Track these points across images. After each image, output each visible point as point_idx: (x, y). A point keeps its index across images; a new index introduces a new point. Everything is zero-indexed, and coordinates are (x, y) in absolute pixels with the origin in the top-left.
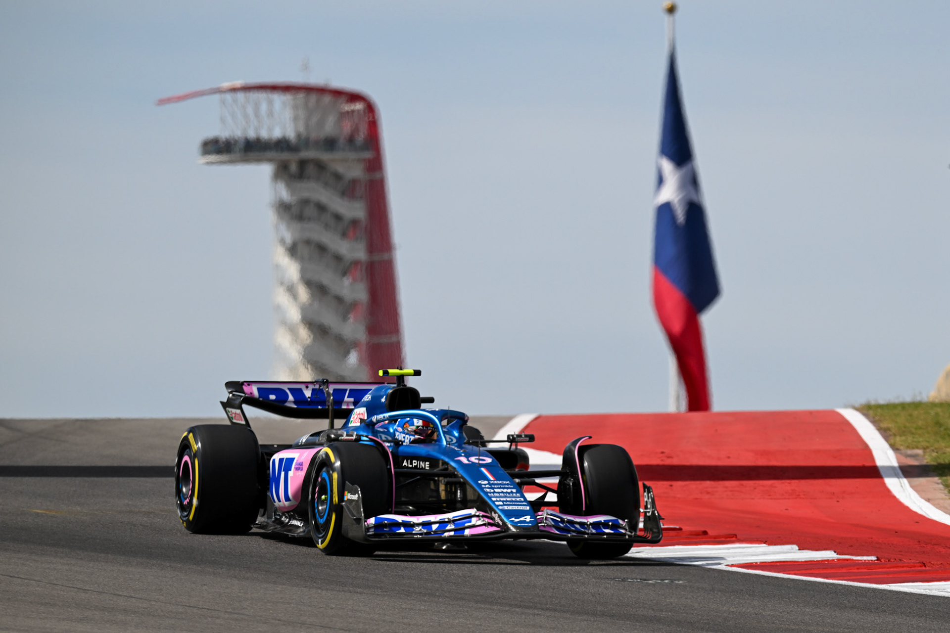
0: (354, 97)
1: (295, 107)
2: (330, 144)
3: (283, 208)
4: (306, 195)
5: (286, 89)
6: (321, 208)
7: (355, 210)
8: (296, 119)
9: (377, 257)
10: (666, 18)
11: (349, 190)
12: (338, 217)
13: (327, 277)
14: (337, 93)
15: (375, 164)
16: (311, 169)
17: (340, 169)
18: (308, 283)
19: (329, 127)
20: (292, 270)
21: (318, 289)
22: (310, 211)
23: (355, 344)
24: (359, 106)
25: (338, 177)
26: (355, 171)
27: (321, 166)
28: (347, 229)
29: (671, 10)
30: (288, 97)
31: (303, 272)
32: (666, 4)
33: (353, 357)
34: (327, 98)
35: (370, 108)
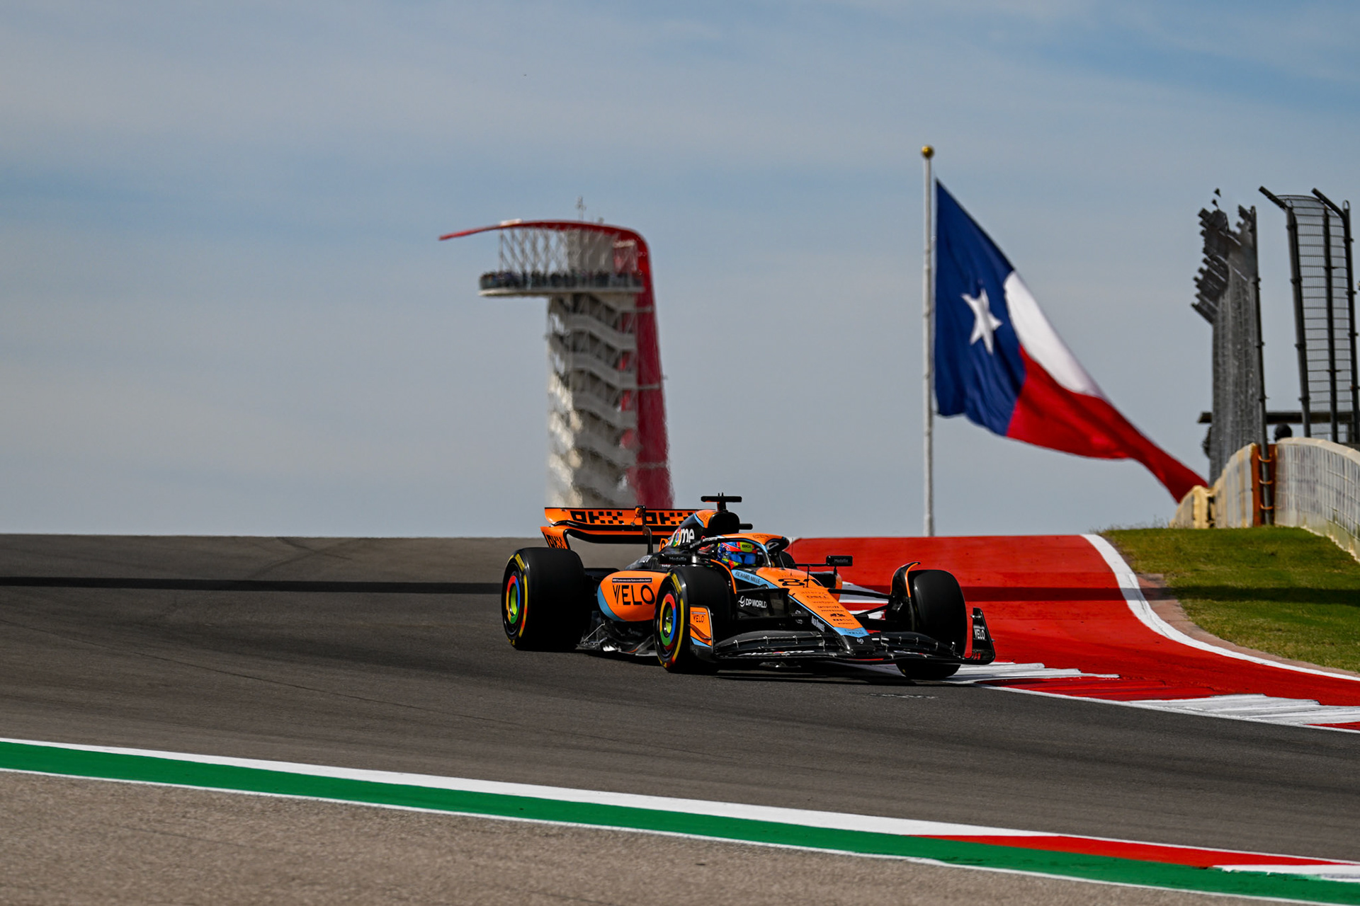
0: (626, 234)
1: (570, 243)
2: (602, 279)
3: (557, 340)
4: (579, 327)
5: (561, 226)
6: (594, 339)
7: (626, 343)
8: (570, 254)
9: (647, 387)
10: (924, 162)
11: (620, 323)
12: (610, 349)
13: (597, 406)
14: (610, 231)
15: (646, 298)
16: (585, 303)
17: (612, 303)
18: (580, 412)
19: (602, 263)
20: (565, 399)
21: (590, 418)
22: (584, 342)
23: (626, 471)
24: (631, 243)
25: (610, 310)
26: (629, 306)
27: (594, 300)
28: (619, 360)
29: (929, 154)
30: (563, 234)
31: (576, 401)
32: (924, 149)
33: (624, 483)
34: (600, 235)
35: (641, 246)
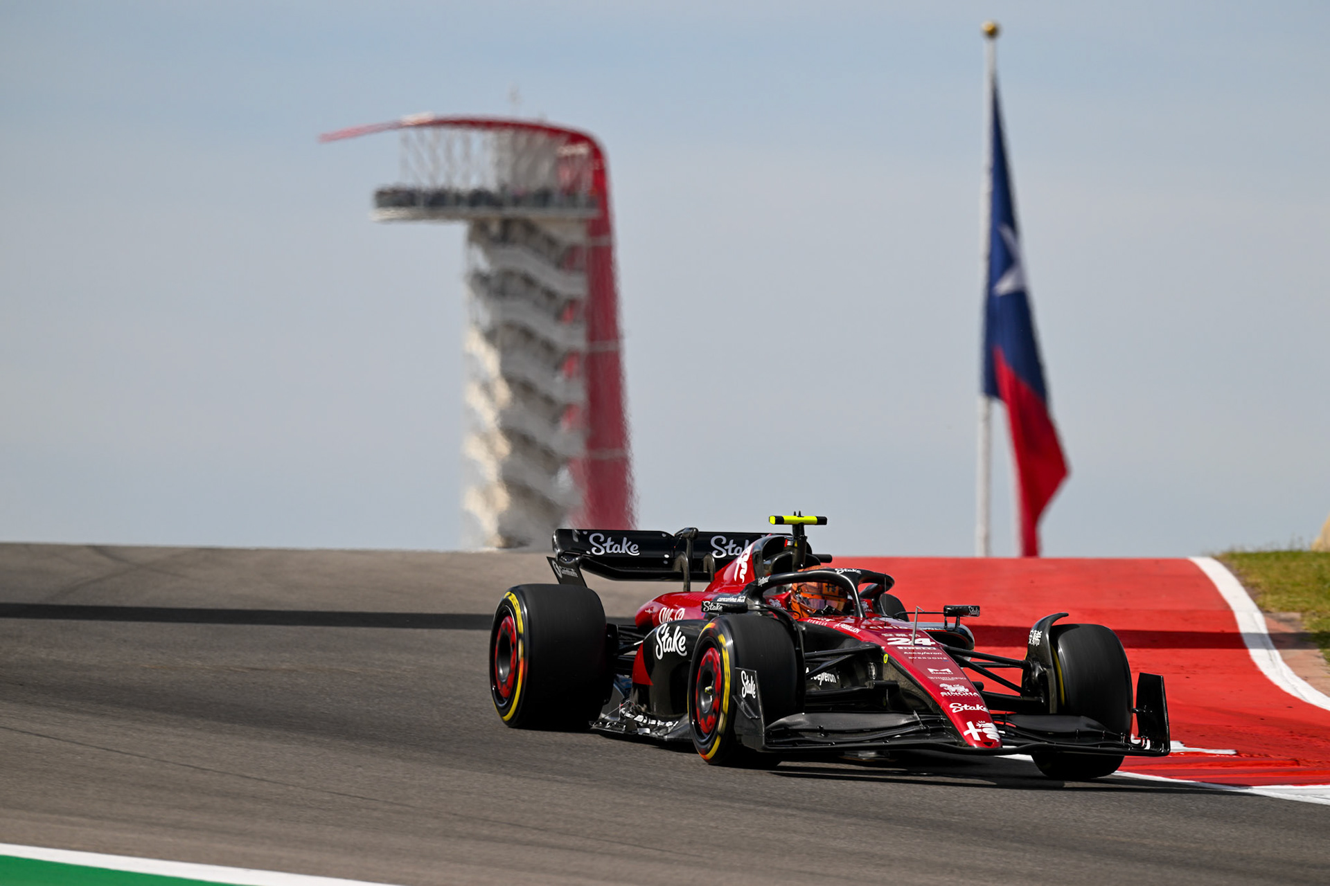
0: (576, 137)
1: (499, 149)
2: (543, 198)
3: (480, 281)
4: (509, 264)
5: (488, 125)
6: (529, 281)
7: (573, 286)
8: (499, 164)
9: (600, 347)
10: (986, 44)
11: (567, 259)
12: (551, 295)
13: (534, 372)
14: (555, 132)
15: (601, 226)
16: (517, 231)
17: (555, 231)
18: (510, 379)
19: (544, 175)
20: (490, 361)
21: (522, 388)
22: (516, 284)
23: (567, 461)
24: (582, 149)
25: (551, 242)
26: (576, 235)
27: (530, 228)
28: (563, 309)
29: (993, 33)
30: (490, 136)
31: (503, 362)
32: (986, 25)
33: (564, 478)
34: (541, 139)
35: (597, 153)
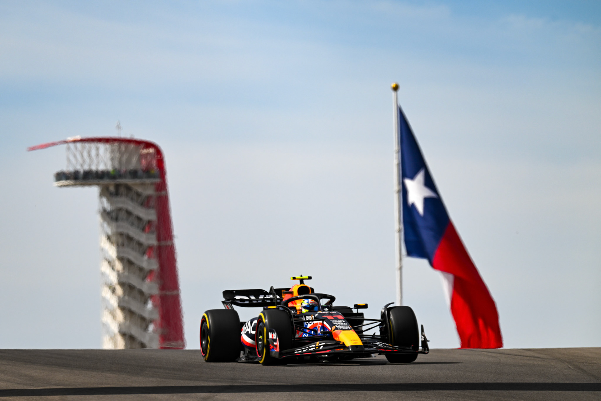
0: (148, 145)
1: (113, 151)
2: (134, 174)
3: (106, 214)
4: (120, 205)
5: (107, 140)
6: (129, 213)
7: (150, 215)
8: (112, 159)
9: (163, 243)
10: (393, 93)
11: (145, 203)
12: (139, 219)
13: (132, 255)
14: (138, 143)
15: (162, 186)
16: (122, 190)
17: (140, 190)
18: (121, 259)
19: (134, 164)
20: (112, 251)
21: (128, 263)
22: (123, 215)
23: (151, 297)
24: (151, 150)
25: (139, 195)
26: (150, 191)
27: (128, 188)
28: (145, 226)
29: (396, 88)
30: (108, 146)
31: (118, 252)
32: (393, 85)
33: (150, 305)
34: (132, 146)
35: (158, 152)
